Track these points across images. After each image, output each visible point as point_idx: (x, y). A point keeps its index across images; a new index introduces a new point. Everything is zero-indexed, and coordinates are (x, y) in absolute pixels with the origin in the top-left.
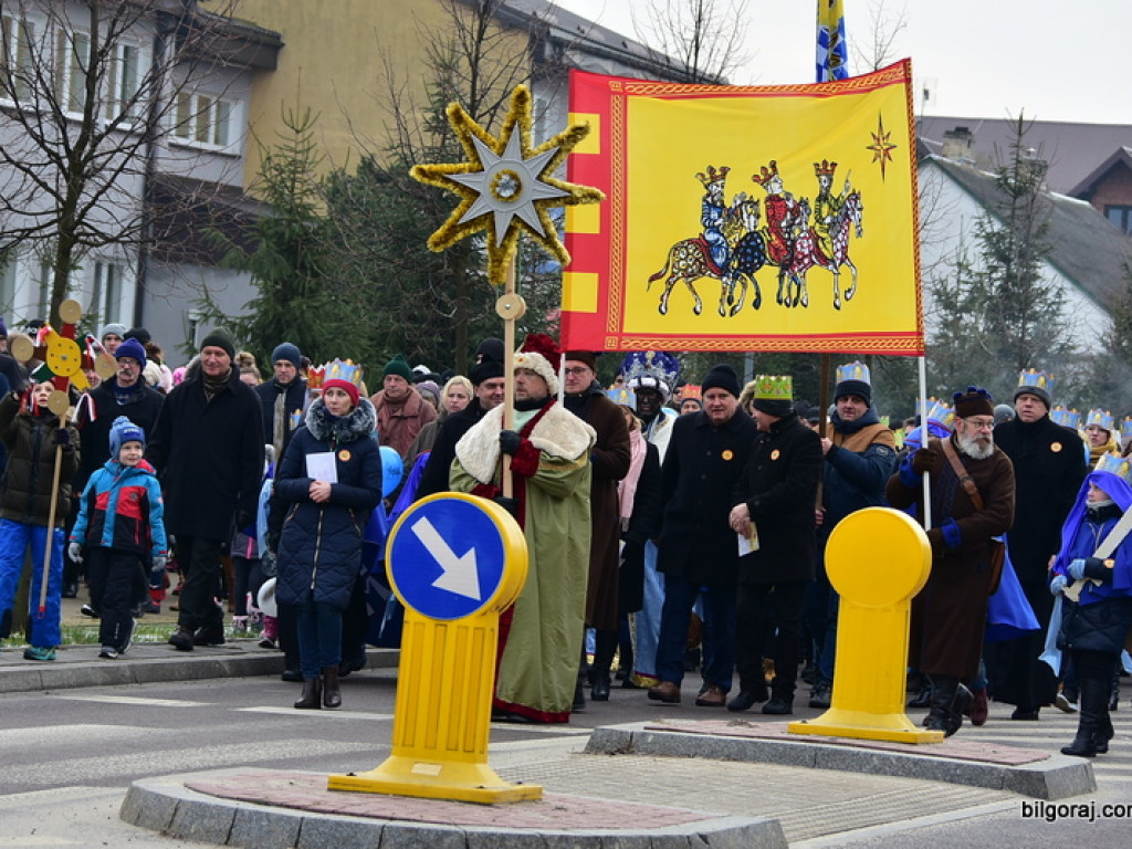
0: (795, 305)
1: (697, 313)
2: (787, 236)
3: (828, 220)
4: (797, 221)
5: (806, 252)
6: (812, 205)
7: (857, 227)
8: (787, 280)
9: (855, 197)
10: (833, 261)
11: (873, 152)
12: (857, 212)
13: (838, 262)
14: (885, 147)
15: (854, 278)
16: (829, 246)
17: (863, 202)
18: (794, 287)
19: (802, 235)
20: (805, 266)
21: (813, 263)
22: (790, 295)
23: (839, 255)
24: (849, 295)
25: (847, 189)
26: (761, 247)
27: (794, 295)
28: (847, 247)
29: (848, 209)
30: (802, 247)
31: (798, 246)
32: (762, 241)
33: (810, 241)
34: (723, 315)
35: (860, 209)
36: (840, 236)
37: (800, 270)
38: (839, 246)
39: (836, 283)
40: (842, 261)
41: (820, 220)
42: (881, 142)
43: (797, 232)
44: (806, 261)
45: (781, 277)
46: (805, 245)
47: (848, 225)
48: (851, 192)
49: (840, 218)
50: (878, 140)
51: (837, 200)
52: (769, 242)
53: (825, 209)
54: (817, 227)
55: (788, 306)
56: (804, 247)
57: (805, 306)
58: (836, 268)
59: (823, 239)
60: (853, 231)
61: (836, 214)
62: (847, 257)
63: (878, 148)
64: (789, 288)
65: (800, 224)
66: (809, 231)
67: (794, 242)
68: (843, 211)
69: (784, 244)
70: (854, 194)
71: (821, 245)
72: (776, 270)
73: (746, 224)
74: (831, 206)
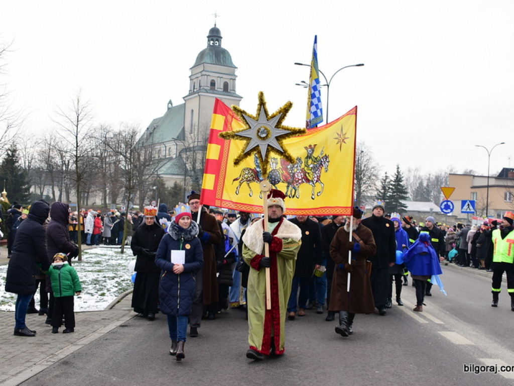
0: (293, 197)
1: (250, 196)
2: (290, 171)
3: (311, 166)
4: (295, 166)
5: (300, 178)
6: (303, 160)
7: (326, 168)
8: (290, 188)
9: (326, 157)
10: (312, 181)
11: (337, 140)
12: (326, 163)
13: (315, 182)
14: (343, 138)
15: (323, 188)
16: (311, 176)
17: (330, 159)
18: (294, 191)
19: (298, 171)
20: (300, 183)
21: (303, 182)
22: (291, 194)
23: (316, 179)
24: (319, 194)
25: (322, 154)
26: (279, 175)
27: (293, 193)
28: (320, 176)
29: (322, 162)
30: (298, 176)
31: (296, 176)
32: (279, 173)
33: (302, 174)
34: (261, 198)
35: (328, 162)
36: (317, 172)
37: (297, 185)
38: (316, 176)
39: (313, 190)
40: (317, 181)
41: (307, 165)
42: (342, 136)
43: (295, 170)
44: (300, 181)
45: (288, 187)
46: (300, 175)
47: (321, 168)
48: (324, 155)
49: (318, 165)
50: (340, 135)
51: (316, 158)
52: (282, 174)
53: (310, 161)
54: (306, 168)
55: (290, 197)
56: (299, 176)
57: (298, 198)
58: (313, 184)
59: (308, 173)
60: (323, 170)
61: (315, 163)
62: (319, 180)
63: (340, 138)
64: (291, 191)
65: (297, 167)
66: (302, 170)
67: (294, 174)
68: (320, 163)
69: (289, 174)
70: (326, 156)
71: (307, 175)
72: (286, 184)
73: (272, 166)
74: (313, 160)
